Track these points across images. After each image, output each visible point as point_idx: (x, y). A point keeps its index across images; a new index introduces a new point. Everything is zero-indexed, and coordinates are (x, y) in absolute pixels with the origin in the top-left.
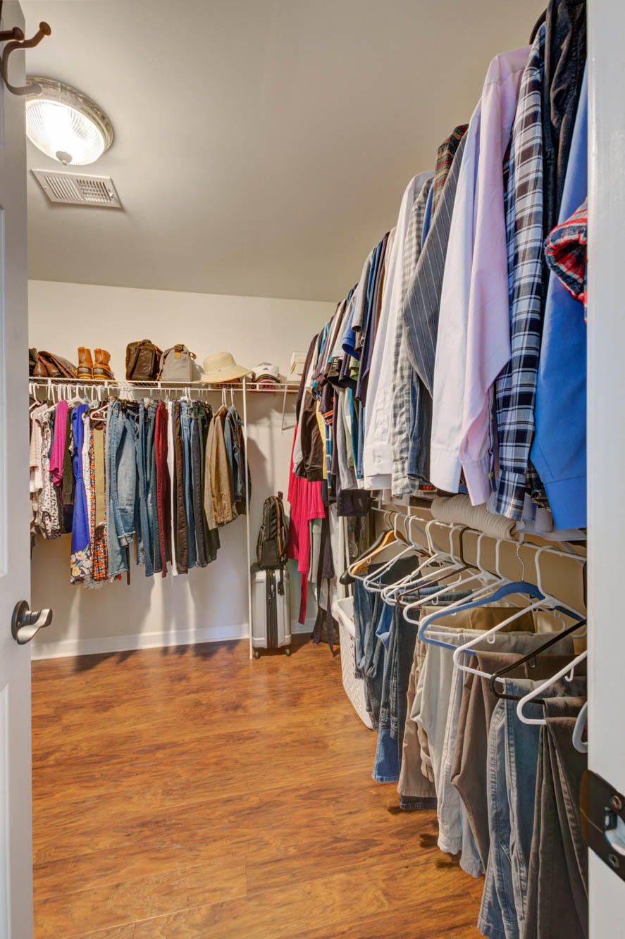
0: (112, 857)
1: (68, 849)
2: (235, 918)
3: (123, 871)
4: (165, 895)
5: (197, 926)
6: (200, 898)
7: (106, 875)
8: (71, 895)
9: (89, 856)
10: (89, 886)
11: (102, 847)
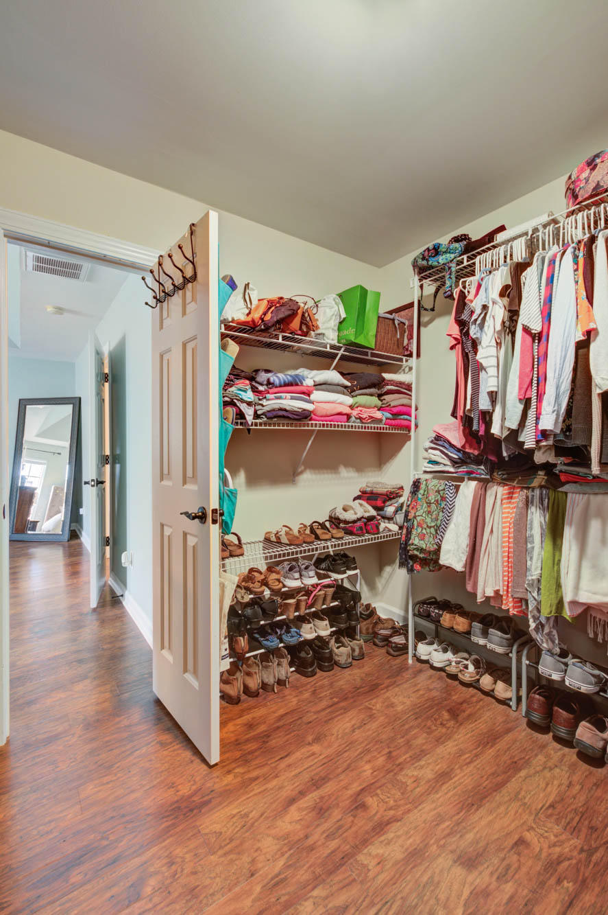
0: (283, 899)
1: (341, 885)
2: (113, 897)
3: (258, 889)
4: (198, 886)
5: (151, 875)
6: (156, 900)
7: (272, 879)
8: (290, 850)
9: (310, 887)
10: (281, 863)
11: (306, 904)
